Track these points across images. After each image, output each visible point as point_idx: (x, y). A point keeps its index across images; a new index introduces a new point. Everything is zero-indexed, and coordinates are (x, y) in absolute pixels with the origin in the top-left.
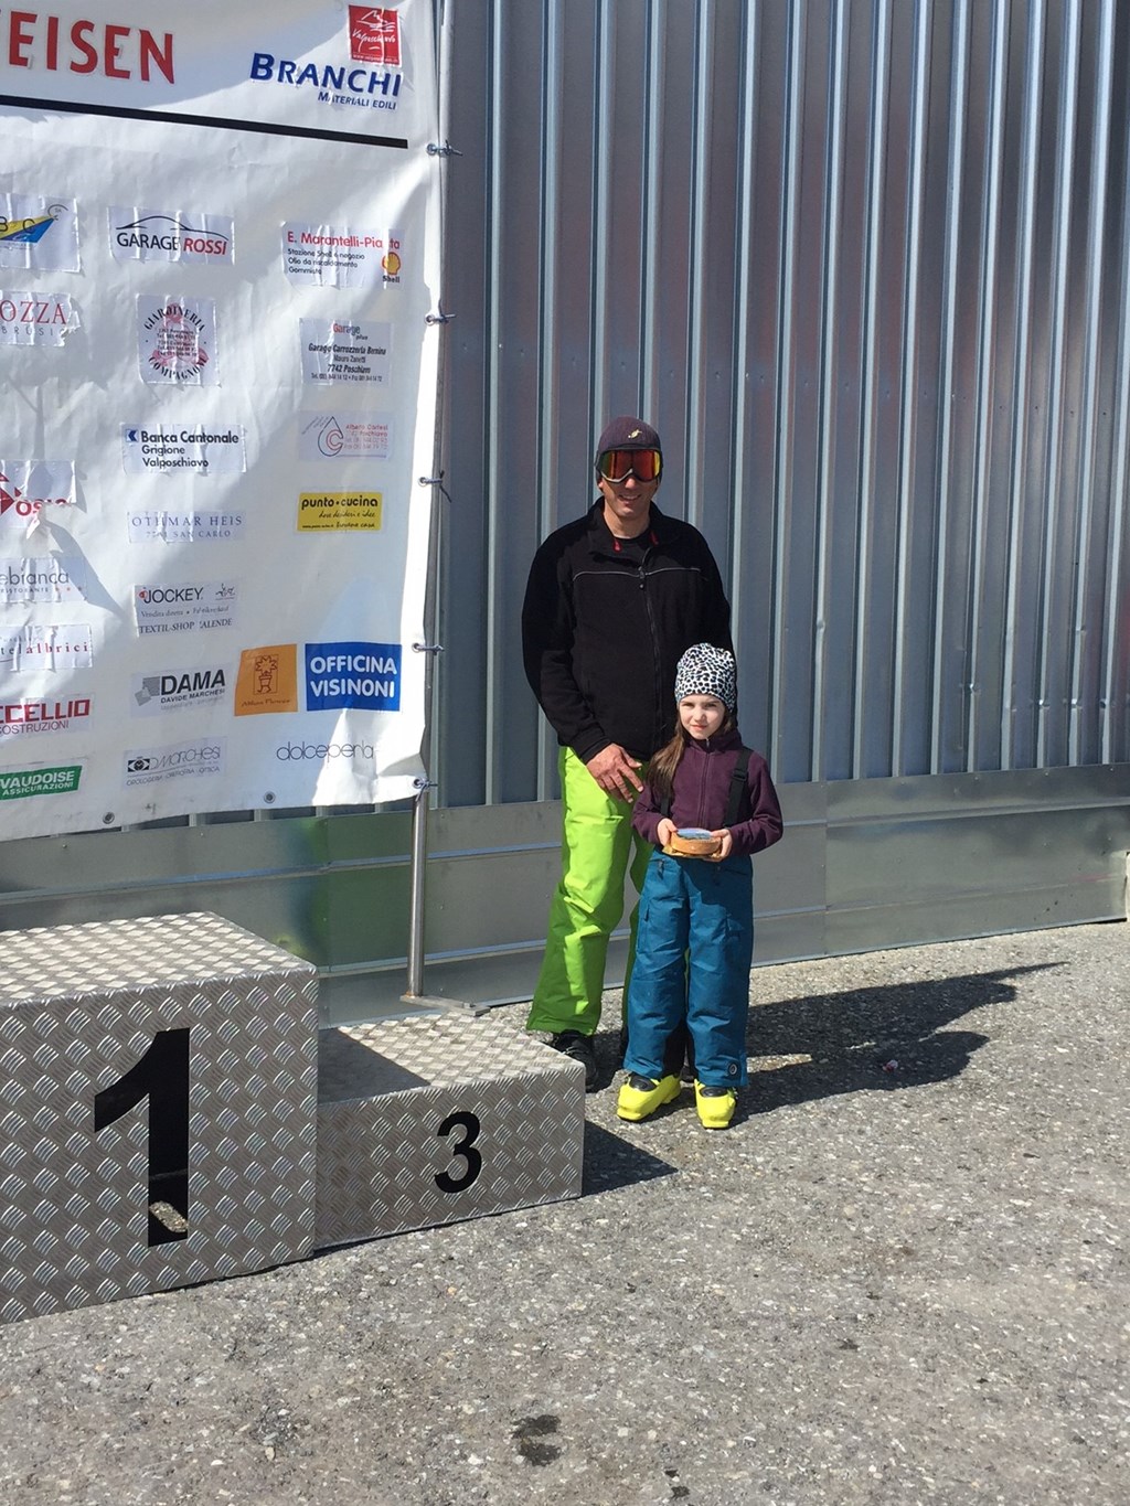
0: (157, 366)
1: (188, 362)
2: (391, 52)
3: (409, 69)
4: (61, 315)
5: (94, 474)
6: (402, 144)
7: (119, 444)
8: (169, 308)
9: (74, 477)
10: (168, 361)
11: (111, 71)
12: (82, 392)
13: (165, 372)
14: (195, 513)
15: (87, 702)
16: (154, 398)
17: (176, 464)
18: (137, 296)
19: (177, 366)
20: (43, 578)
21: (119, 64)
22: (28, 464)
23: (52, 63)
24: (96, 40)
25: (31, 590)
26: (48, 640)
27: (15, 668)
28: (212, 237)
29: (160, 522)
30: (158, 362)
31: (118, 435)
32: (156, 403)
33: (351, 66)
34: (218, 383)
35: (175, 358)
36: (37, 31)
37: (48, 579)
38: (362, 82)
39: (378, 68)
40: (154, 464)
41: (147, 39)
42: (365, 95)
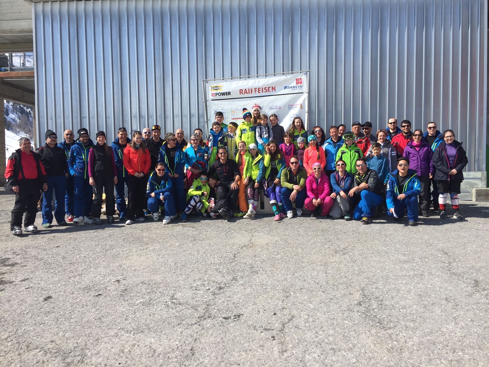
2: (301, 83)
3: (303, 84)
6: (303, 93)
11: (269, 91)
21: (270, 91)
23: (263, 92)
28: (279, 107)
33: (296, 85)
36: (261, 89)
38: (297, 87)
39: (300, 85)
41: (272, 87)
42: (298, 88)
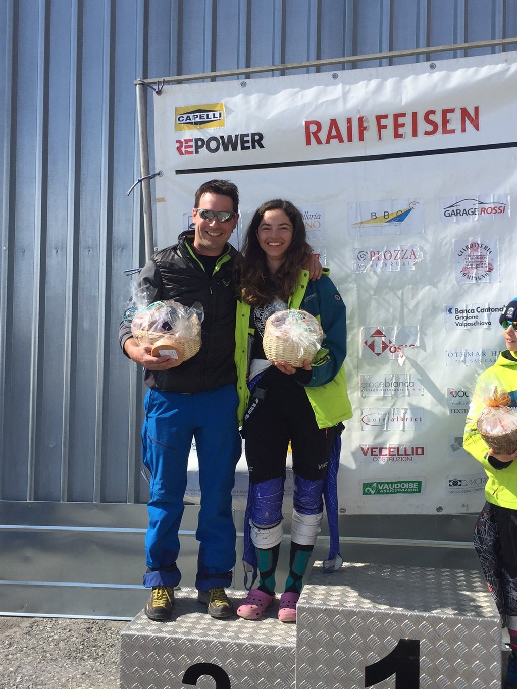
0: (464, 274)
1: (482, 271)
4: (414, 254)
5: (430, 331)
7: (443, 316)
8: (472, 245)
9: (419, 333)
10: (470, 272)
12: (425, 291)
13: (469, 277)
14: (483, 349)
15: (422, 448)
16: (463, 291)
17: (472, 324)
18: (453, 241)
19: (476, 274)
20: (401, 384)
22: (396, 328)
24: (437, 118)
25: (395, 390)
26: (402, 415)
27: (385, 429)
28: (496, 205)
29: (463, 355)
30: (465, 274)
31: (442, 311)
32: (464, 293)
34: (499, 280)
35: (475, 270)
37: (404, 384)
40: (461, 324)
